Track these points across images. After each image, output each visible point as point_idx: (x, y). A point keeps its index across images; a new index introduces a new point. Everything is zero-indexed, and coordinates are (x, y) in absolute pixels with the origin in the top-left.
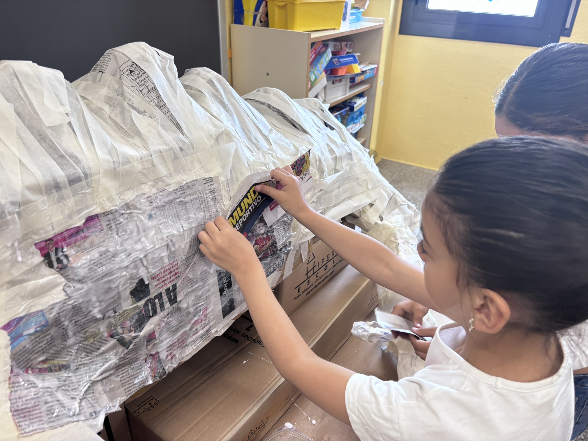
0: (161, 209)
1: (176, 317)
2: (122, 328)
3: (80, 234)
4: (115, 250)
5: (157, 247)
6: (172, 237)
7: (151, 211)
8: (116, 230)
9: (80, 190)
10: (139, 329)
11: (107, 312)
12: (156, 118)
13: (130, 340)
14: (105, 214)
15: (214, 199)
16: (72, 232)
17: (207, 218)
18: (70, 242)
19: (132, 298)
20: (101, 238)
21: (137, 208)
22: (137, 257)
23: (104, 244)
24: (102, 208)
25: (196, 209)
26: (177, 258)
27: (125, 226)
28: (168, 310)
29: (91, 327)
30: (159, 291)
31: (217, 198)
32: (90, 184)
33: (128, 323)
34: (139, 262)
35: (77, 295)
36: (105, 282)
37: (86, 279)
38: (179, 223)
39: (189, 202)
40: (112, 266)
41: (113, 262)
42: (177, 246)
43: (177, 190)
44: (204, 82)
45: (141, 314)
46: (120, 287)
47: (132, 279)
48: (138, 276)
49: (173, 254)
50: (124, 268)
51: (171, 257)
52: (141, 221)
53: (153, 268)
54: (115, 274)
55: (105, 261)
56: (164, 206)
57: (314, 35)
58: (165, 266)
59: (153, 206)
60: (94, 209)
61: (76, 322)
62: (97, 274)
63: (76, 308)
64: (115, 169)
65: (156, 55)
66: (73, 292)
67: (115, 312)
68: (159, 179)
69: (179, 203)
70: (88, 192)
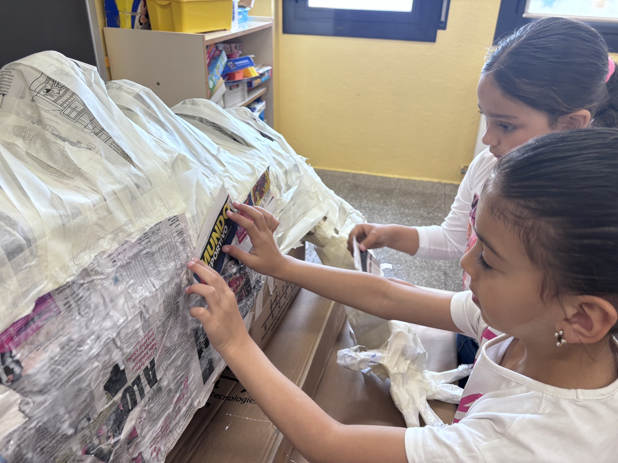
0: (126, 268)
1: (157, 400)
2: (99, 437)
3: (30, 326)
4: (80, 336)
5: (130, 318)
6: (145, 301)
7: (117, 272)
8: (77, 309)
9: (23, 263)
10: (118, 431)
11: (79, 423)
12: (96, 150)
13: (110, 450)
14: (60, 290)
15: (183, 243)
16: (20, 325)
17: (178, 268)
18: (19, 340)
19: (106, 393)
20: (59, 324)
21: (98, 273)
22: (109, 338)
23: (64, 332)
24: (56, 282)
25: (165, 259)
26: (152, 327)
27: (87, 300)
28: (148, 394)
29: (61, 449)
30: (137, 375)
31: (186, 240)
32: (35, 253)
33: (105, 428)
34: (111, 345)
35: (39, 412)
36: (73, 384)
37: (49, 387)
38: (149, 282)
39: (156, 252)
40: (79, 359)
41: (80, 353)
42: (151, 312)
43: (140, 239)
44: (131, 97)
45: (119, 411)
46: (92, 384)
47: (105, 369)
48: (111, 363)
49: (147, 322)
50: (95, 357)
51: (146, 326)
52: (106, 289)
53: (127, 347)
54: (85, 368)
55: (69, 355)
56: (130, 263)
57: (208, 37)
58: (140, 340)
59: (117, 266)
60: (44, 287)
61: (42, 449)
62: (63, 376)
63: (41, 431)
64: (64, 225)
65: (76, 67)
66: (33, 410)
67: (89, 419)
68: (119, 230)
69: (145, 255)
70: (34, 264)
